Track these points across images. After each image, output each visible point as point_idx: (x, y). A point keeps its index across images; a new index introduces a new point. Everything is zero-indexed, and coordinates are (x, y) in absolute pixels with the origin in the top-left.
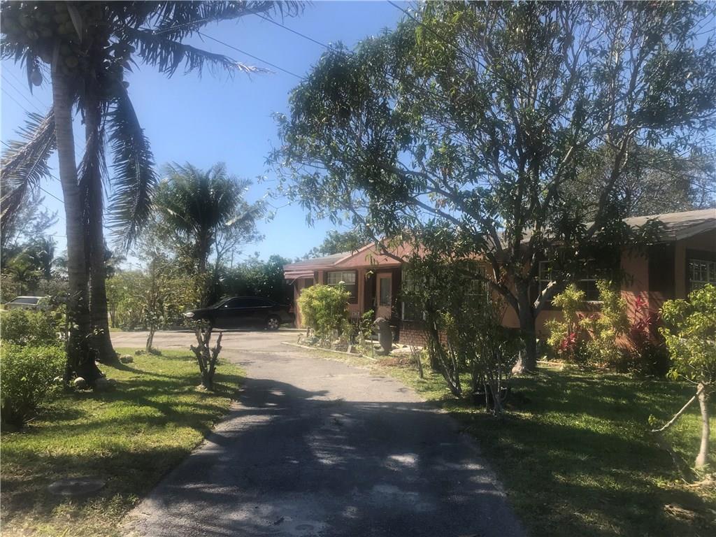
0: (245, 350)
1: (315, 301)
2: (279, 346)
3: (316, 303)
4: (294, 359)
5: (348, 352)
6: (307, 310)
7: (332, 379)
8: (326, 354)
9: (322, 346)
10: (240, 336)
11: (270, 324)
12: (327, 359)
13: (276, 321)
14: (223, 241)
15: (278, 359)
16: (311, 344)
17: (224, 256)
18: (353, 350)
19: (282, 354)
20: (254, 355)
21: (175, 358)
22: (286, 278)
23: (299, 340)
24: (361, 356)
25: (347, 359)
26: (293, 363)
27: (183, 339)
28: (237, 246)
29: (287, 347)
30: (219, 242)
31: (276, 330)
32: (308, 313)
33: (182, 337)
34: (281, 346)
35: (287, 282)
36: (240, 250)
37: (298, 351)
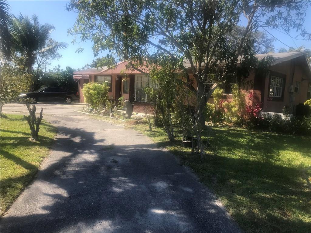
0: (54, 115)
1: (91, 90)
2: (73, 113)
3: (91, 91)
4: (82, 120)
5: (110, 117)
6: (87, 95)
7: (105, 132)
8: (98, 118)
9: (95, 113)
10: (52, 107)
11: (67, 101)
12: (100, 120)
13: (70, 99)
14: (40, 58)
15: (73, 120)
16: (90, 112)
17: (41, 66)
18: (113, 116)
19: (75, 117)
20: (61, 117)
21: (16, 120)
22: (74, 78)
23: (83, 110)
24: (117, 119)
25: (110, 120)
26: (82, 122)
27: (21, 108)
28: (48, 61)
29: (77, 113)
30: (38, 59)
31: (70, 104)
32: (88, 96)
33: (20, 106)
34: (74, 112)
35: (75, 80)
36: (50, 63)
37: (83, 115)
